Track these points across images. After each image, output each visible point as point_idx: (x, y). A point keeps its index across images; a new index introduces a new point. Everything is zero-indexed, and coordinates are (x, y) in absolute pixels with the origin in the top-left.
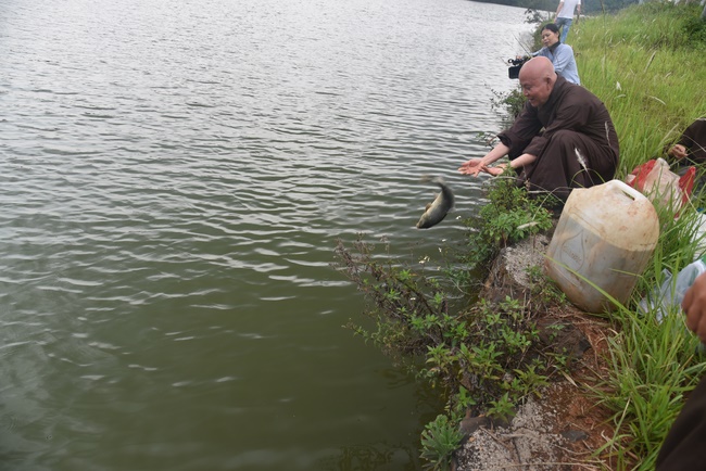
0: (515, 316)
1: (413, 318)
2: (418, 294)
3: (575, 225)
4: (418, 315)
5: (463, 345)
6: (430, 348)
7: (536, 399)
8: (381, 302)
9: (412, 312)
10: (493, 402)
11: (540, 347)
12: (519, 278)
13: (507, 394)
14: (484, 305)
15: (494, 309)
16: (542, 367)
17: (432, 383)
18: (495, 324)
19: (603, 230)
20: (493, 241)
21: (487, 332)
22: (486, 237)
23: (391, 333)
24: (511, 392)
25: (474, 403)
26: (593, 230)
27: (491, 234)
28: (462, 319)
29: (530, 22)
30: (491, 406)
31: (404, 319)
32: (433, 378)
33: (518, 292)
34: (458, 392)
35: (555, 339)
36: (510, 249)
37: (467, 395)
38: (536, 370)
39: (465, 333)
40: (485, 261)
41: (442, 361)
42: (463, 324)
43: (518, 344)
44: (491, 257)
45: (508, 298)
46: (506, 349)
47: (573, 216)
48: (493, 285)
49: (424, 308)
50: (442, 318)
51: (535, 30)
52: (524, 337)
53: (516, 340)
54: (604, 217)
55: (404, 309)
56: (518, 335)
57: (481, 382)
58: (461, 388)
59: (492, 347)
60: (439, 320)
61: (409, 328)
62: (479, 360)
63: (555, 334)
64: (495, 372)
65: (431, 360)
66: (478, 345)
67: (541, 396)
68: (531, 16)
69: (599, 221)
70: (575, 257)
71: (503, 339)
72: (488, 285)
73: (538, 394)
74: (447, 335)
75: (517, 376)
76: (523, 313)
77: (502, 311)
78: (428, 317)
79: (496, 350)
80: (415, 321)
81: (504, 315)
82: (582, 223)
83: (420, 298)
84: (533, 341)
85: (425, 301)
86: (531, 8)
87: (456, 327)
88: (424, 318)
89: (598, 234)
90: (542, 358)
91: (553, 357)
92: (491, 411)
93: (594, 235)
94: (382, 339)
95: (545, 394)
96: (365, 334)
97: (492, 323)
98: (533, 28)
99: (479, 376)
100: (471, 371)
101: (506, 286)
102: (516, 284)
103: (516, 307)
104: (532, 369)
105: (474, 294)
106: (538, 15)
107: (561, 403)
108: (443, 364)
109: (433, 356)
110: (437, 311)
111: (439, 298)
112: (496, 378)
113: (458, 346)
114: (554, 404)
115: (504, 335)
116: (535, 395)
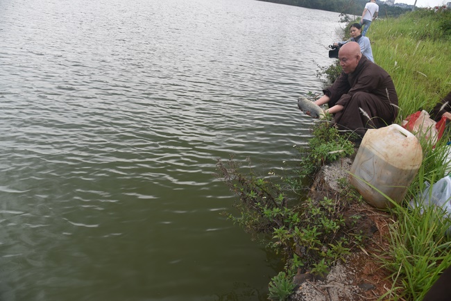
0: (330, 209)
1: (265, 210)
2: (268, 195)
3: (369, 153)
4: (268, 208)
5: (296, 228)
6: (275, 229)
7: (342, 263)
8: (245, 199)
9: (264, 206)
10: (315, 264)
11: (345, 230)
12: (333, 185)
13: (324, 260)
14: (310, 202)
15: (316, 205)
16: (347, 242)
17: (276, 251)
18: (317, 215)
19: (386, 156)
20: (317, 161)
21: (312, 219)
22: (312, 158)
23: (250, 219)
24: (326, 258)
25: (302, 265)
26: (380, 156)
27: (316, 157)
28: (296, 211)
29: (342, 22)
30: (314, 267)
31: (259, 210)
32: (276, 248)
33: (332, 194)
34: (292, 257)
35: (355, 225)
36: (327, 166)
37: (298, 260)
38: (343, 244)
39: (298, 220)
40: (311, 174)
41: (283, 238)
42: (296, 215)
43: (331, 228)
44: (316, 171)
45: (325, 198)
46: (324, 231)
47: (367, 146)
48: (316, 189)
49: (271, 203)
50: (283, 210)
51: (345, 27)
52: (335, 223)
53: (330, 225)
54: (387, 148)
55: (259, 204)
56: (332, 222)
57: (307, 251)
58: (295, 255)
59: (315, 229)
60: (281, 211)
61: (262, 216)
62: (306, 237)
63: (355, 222)
64: (316, 245)
65: (276, 237)
66: (306, 228)
68: (343, 18)
69: (384, 150)
70: (368, 173)
71: (322, 224)
72: (313, 189)
73: (344, 260)
74: (286, 221)
75: (330, 248)
76: (335, 207)
77: (322, 206)
78: (274, 209)
79: (317, 231)
80: (266, 211)
81: (323, 209)
82: (373, 151)
83: (270, 197)
84: (341, 226)
85: (273, 199)
86: (343, 13)
87: (292, 216)
88: (272, 210)
89: (383, 159)
90: (347, 237)
91: (354, 236)
92: (314, 270)
93: (381, 159)
94: (244, 223)
95: (348, 260)
96: (234, 219)
97: (315, 214)
98: (344, 25)
99: (306, 248)
100: (301, 244)
101: (324, 190)
102: (331, 189)
103: (330, 204)
104: (340, 244)
105: (303, 194)
106: (347, 17)
107: (358, 266)
108: (283, 240)
109: (277, 234)
110: (280, 205)
111: (281, 197)
112: (317, 249)
113: (293, 228)
114: (354, 267)
115: (323, 222)
116: (342, 260)
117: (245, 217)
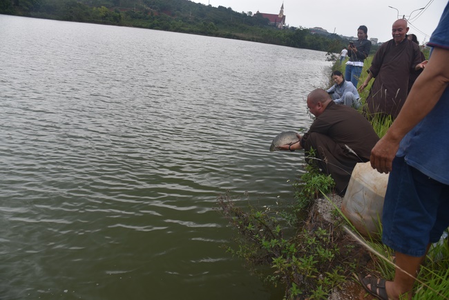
0: (324, 239)
1: (263, 240)
2: (266, 226)
3: (359, 184)
4: (266, 239)
5: (294, 257)
6: (273, 259)
7: (339, 290)
8: (243, 232)
9: (261, 238)
10: (313, 291)
11: (338, 260)
12: (327, 217)
13: (321, 287)
14: (306, 234)
15: (312, 236)
16: (342, 270)
17: (275, 284)
18: (313, 244)
19: (375, 187)
20: (310, 195)
21: (308, 249)
22: (306, 193)
23: (247, 252)
24: (324, 285)
25: (301, 293)
26: (369, 188)
27: (309, 191)
28: (292, 242)
29: (329, 60)
30: (311, 294)
31: (257, 242)
32: (275, 281)
33: (326, 225)
34: (292, 286)
35: (349, 254)
36: (320, 199)
37: (297, 288)
38: (338, 273)
39: (295, 250)
40: (306, 208)
41: (281, 267)
42: (293, 245)
43: (327, 257)
44: (310, 205)
45: (320, 229)
46: (320, 260)
47: (357, 179)
48: (311, 222)
49: (269, 235)
50: (280, 241)
51: (332, 65)
52: (330, 252)
53: (327, 254)
54: (375, 180)
55: (257, 236)
56: (327, 251)
57: (305, 279)
58: (293, 284)
59: (311, 257)
60: (279, 242)
61: (261, 248)
62: (303, 266)
63: (350, 251)
64: (313, 273)
65: (274, 266)
66: (303, 257)
67: (342, 288)
68: (330, 57)
69: (373, 182)
70: (359, 204)
71: (318, 253)
72: (308, 223)
73: (340, 287)
74: (284, 252)
75: (327, 276)
76: (329, 238)
77: (317, 237)
78: (272, 240)
79: (314, 260)
80: (264, 243)
81: (318, 239)
82: (363, 183)
83: (268, 230)
84: (336, 255)
85: (270, 231)
86: (330, 52)
87: (289, 247)
88: (270, 241)
89: (372, 190)
90: (342, 265)
91: (348, 265)
92: (312, 297)
93: (370, 190)
94: (243, 255)
95: (344, 287)
96: (233, 252)
97: (310, 243)
98: (331, 64)
99: (304, 276)
100: (299, 272)
101: (319, 222)
102: (325, 221)
103: (325, 234)
104: (336, 272)
105: (299, 226)
106: (334, 56)
107: (354, 293)
108: (282, 269)
109: (275, 264)
110: (277, 237)
111: (278, 229)
112: (314, 277)
113: (291, 257)
114: (350, 293)
115: (318, 250)
116: (338, 287)
117: (243, 251)
